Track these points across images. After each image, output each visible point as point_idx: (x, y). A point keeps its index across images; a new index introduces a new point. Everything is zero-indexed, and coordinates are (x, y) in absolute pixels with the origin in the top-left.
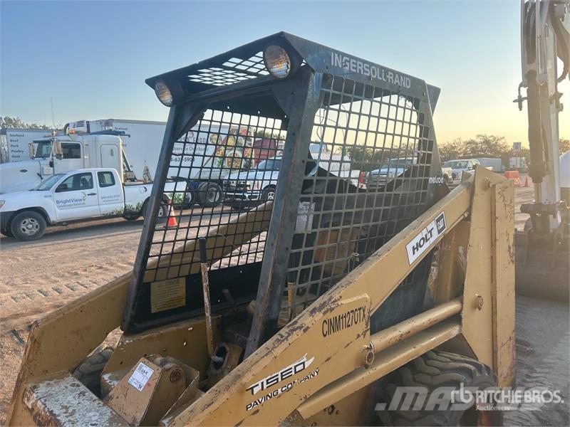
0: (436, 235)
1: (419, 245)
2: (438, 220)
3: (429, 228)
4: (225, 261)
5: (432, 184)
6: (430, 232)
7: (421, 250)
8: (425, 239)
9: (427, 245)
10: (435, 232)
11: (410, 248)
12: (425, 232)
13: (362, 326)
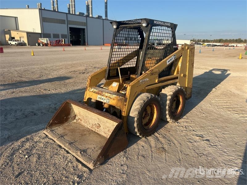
0: (173, 59)
1: (169, 61)
2: (174, 56)
3: (172, 57)
4: (124, 66)
5: (174, 48)
6: (172, 58)
7: (170, 62)
8: (171, 60)
9: (171, 61)
10: (173, 58)
11: (167, 61)
12: (171, 58)
13: (157, 75)
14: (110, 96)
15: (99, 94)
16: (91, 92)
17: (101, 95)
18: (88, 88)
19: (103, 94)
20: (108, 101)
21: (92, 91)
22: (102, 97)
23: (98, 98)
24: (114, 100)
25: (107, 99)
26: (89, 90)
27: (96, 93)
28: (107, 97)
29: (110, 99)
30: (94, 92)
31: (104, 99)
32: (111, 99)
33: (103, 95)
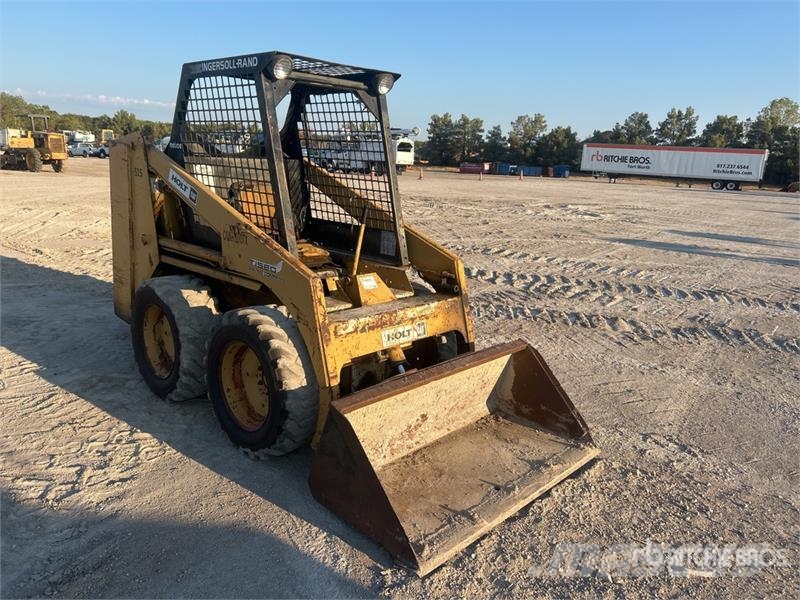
14: (421, 312)
15: (382, 325)
16: (350, 337)
17: (392, 324)
18: (332, 329)
19: (398, 320)
20: (421, 332)
21: (350, 329)
22: (400, 329)
23: (385, 339)
24: (436, 316)
25: (416, 328)
26: (336, 333)
27: (370, 328)
28: (413, 320)
29: (424, 321)
30: (364, 328)
31: (408, 331)
32: (427, 318)
33: (399, 323)
